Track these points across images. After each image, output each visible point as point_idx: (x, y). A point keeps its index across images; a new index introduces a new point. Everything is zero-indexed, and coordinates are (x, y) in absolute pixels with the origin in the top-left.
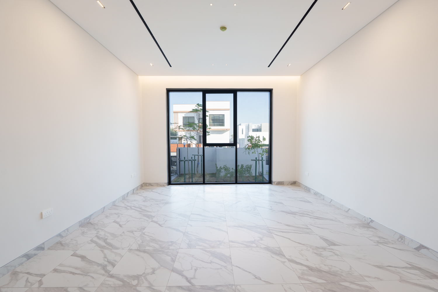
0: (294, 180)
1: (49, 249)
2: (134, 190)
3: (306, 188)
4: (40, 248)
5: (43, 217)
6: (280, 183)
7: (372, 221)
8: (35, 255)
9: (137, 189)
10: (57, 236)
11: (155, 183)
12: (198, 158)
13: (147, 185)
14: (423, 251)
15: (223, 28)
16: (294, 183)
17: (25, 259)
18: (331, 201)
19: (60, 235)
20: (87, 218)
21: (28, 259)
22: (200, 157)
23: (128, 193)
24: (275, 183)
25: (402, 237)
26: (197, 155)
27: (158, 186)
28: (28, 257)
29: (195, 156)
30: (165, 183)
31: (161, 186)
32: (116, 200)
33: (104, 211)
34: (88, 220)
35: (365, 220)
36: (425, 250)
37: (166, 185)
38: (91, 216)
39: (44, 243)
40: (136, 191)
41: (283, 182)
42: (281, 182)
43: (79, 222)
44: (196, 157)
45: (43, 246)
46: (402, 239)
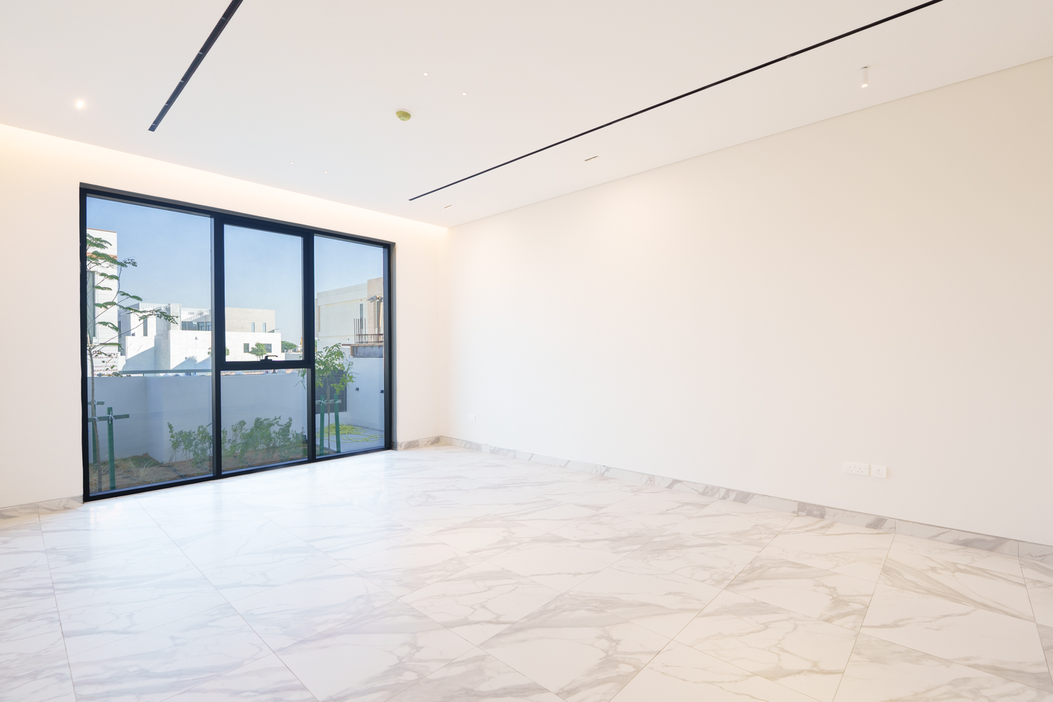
0: (437, 435)
3: (468, 446)
6: (412, 445)
7: (608, 469)
14: (677, 486)
15: (405, 115)
16: (437, 441)
18: (531, 457)
24: (403, 446)
25: (651, 478)
30: (74, 498)
31: (53, 511)
35: (597, 471)
36: (679, 484)
37: (79, 502)
41: (417, 441)
42: (414, 442)
46: (651, 481)
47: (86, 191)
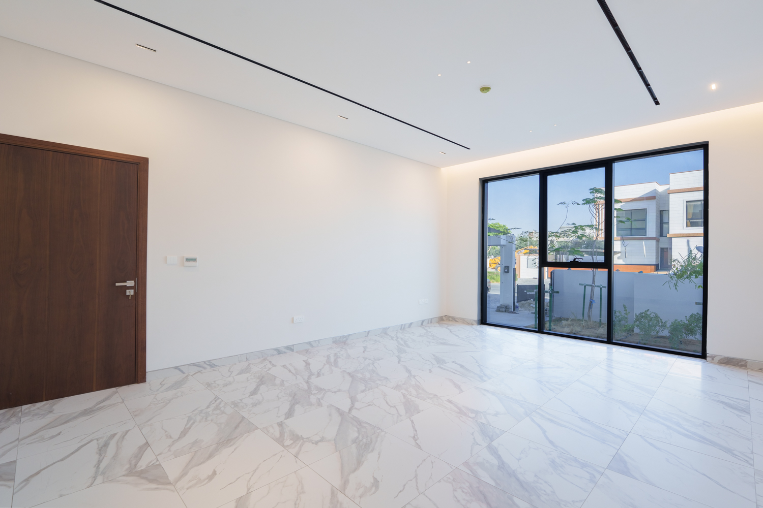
1: (297, 352)
2: (423, 321)
4: (290, 348)
5: (294, 322)
6: (728, 362)
8: (285, 353)
9: (431, 321)
10: (307, 343)
11: (461, 319)
12: (592, 291)
13: (450, 319)
15: (485, 89)
17: (276, 352)
19: (309, 343)
20: (343, 337)
21: (279, 354)
22: (597, 290)
23: (411, 324)
24: (717, 359)
26: (591, 286)
27: (464, 323)
28: (279, 352)
29: (585, 287)
30: (474, 321)
31: (468, 324)
32: (389, 327)
33: (367, 336)
34: (345, 339)
37: (475, 323)
38: (349, 335)
39: (293, 345)
40: (428, 323)
42: (737, 359)
43: (333, 338)
44: (589, 289)
45: (292, 347)
47: (484, 182)
